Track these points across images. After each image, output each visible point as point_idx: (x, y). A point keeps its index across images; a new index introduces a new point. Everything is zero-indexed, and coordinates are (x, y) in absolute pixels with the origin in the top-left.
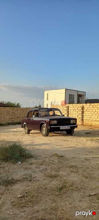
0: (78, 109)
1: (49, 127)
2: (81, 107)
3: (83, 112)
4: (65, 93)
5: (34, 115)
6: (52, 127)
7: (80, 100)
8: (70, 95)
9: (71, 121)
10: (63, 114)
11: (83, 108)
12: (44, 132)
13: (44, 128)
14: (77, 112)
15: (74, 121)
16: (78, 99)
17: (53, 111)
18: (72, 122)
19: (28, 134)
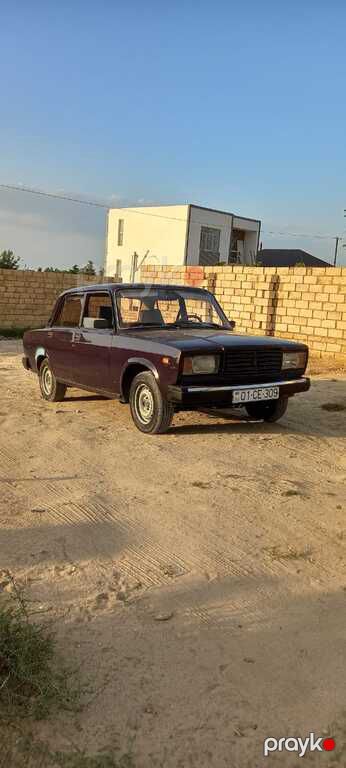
0: (253, 288)
1: (178, 392)
2: (269, 280)
3: (274, 302)
4: (186, 217)
5: (86, 314)
6: (190, 390)
7: (240, 249)
8: (205, 230)
9: (284, 356)
10: (231, 316)
11: (275, 285)
12: (146, 414)
13: (146, 392)
14: (248, 300)
15: (296, 355)
16: (234, 247)
17: (176, 302)
18: (287, 361)
19: (55, 400)
